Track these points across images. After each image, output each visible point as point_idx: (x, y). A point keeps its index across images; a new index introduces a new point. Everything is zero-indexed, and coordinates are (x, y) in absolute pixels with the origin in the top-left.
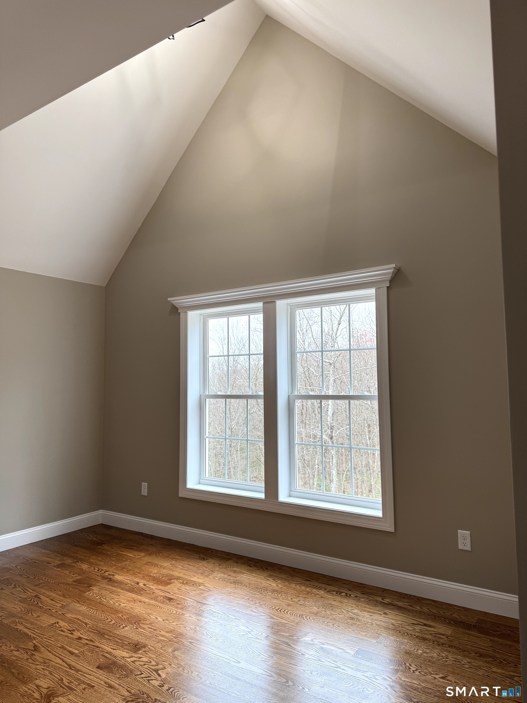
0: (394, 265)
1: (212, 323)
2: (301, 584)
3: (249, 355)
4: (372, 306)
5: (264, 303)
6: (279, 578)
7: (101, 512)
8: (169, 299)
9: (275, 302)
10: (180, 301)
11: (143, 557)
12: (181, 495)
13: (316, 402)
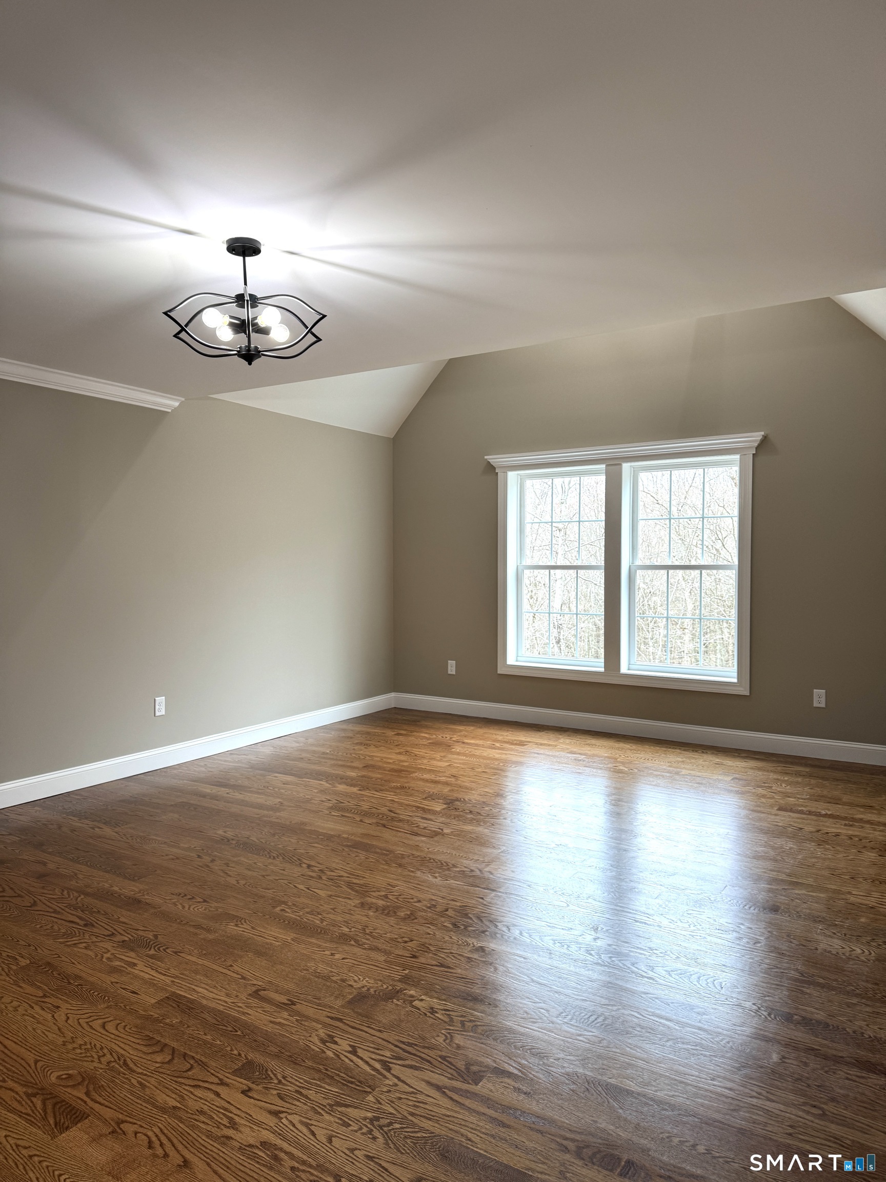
0: (763, 433)
1: (528, 483)
2: (654, 746)
3: (579, 522)
4: (735, 471)
5: (607, 466)
6: (630, 743)
7: (393, 695)
8: (486, 457)
9: (621, 464)
10: (496, 459)
11: (473, 730)
12: (499, 672)
13: (664, 572)
